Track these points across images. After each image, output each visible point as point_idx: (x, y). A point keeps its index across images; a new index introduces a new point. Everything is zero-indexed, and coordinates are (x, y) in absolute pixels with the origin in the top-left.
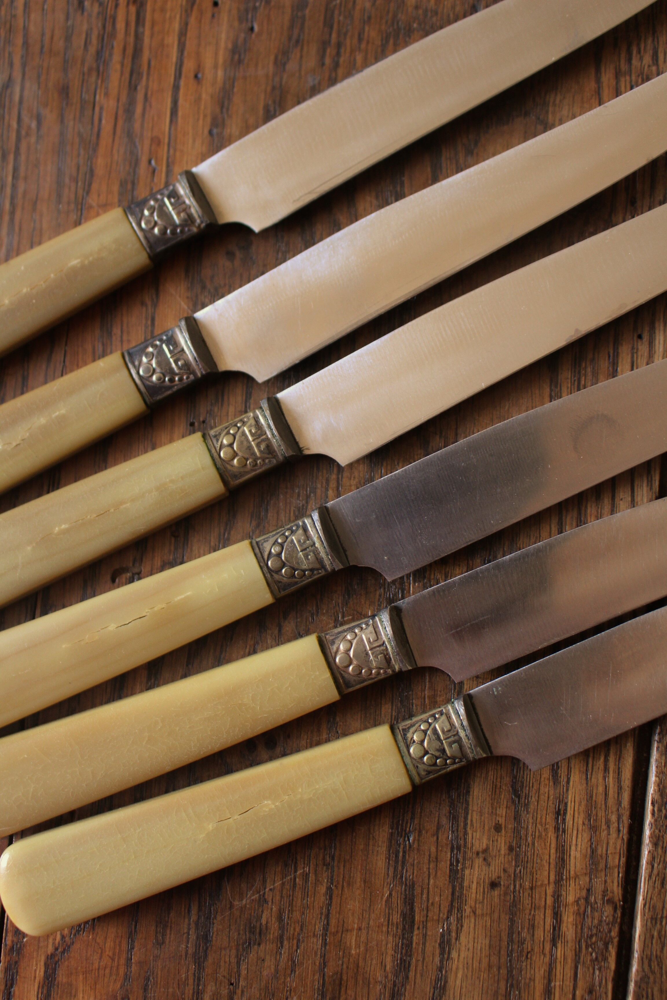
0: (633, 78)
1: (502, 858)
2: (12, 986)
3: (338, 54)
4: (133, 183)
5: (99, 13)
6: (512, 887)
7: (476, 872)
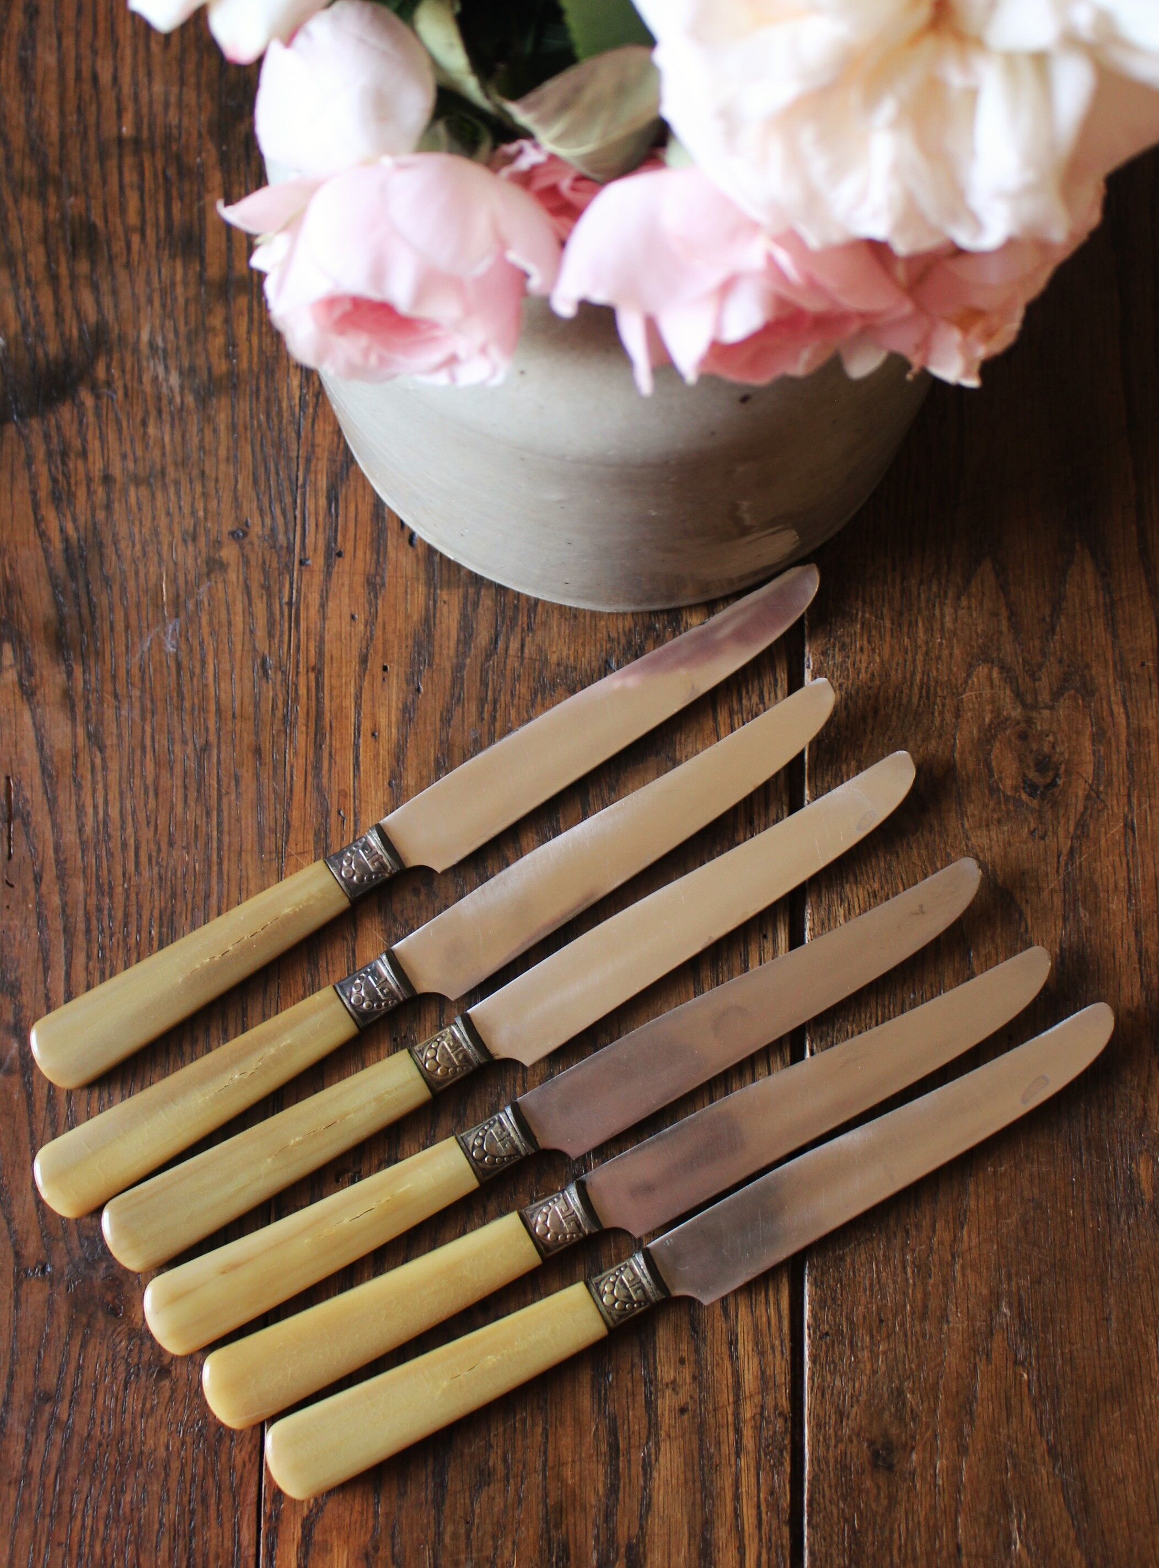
0: (745, 716)
1: (687, 1387)
2: (273, 1549)
3: (495, 710)
4: (326, 833)
5: (282, 680)
6: (698, 1411)
7: (667, 1402)
